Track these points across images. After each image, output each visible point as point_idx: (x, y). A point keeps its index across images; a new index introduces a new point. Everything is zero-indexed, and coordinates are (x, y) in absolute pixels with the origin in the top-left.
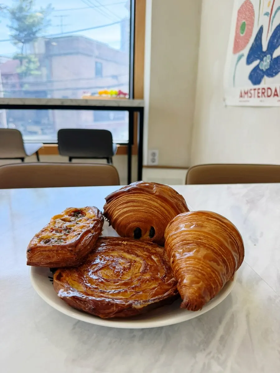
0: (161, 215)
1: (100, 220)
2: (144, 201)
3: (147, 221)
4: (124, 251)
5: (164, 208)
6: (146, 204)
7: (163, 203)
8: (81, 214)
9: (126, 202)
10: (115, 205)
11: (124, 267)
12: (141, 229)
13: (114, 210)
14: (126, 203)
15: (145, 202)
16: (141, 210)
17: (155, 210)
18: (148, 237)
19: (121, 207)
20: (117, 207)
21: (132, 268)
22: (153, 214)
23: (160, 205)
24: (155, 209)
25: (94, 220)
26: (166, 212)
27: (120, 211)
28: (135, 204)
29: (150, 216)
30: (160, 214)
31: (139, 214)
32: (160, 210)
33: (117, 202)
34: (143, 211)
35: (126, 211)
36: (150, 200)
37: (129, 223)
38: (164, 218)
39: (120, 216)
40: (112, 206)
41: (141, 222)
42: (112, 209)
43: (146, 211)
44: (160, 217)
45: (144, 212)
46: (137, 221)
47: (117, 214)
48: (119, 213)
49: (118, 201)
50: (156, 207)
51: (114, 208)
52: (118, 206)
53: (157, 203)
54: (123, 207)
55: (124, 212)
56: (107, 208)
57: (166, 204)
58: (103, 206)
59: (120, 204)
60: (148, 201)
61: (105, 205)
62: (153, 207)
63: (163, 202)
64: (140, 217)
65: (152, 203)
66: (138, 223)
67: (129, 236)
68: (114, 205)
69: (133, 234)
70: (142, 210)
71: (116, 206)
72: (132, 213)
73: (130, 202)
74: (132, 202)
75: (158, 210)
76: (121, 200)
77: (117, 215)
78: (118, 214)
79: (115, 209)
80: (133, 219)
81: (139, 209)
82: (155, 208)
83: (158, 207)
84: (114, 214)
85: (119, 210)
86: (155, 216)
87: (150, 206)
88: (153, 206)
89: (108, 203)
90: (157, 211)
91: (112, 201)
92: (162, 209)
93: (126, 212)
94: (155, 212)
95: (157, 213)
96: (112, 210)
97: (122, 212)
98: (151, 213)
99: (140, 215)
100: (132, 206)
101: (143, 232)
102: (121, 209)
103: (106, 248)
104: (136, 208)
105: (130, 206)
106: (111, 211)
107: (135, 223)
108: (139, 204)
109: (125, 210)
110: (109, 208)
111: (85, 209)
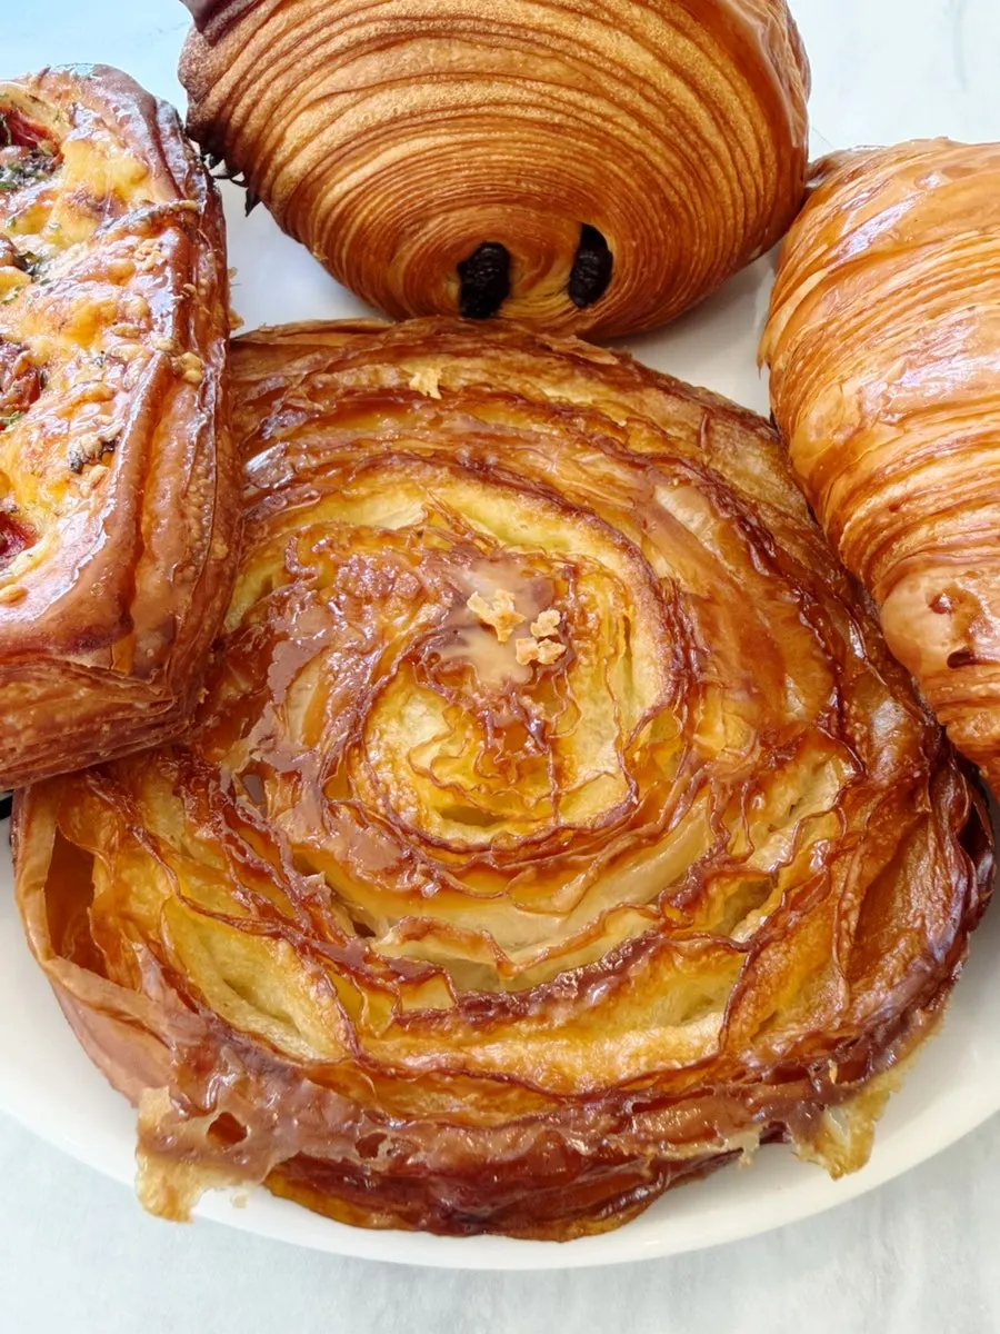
0: (670, 143)
1: (195, 213)
2: (539, 30)
3: (561, 196)
4: (452, 470)
5: (692, 84)
6: (556, 55)
7: (683, 42)
8: (17, 141)
9: (379, 37)
10: (283, 62)
11: (534, 664)
12: (512, 249)
13: (276, 105)
14: (385, 43)
15: (545, 38)
16: (518, 111)
17: (621, 105)
18: (561, 302)
19: (341, 77)
20: (307, 75)
21: (586, 652)
22: (605, 139)
23: (662, 58)
24: (627, 94)
25: (155, 225)
26: (701, 115)
27: (340, 114)
28: (459, 55)
29: (583, 151)
30: (657, 133)
31: (501, 147)
32: (665, 100)
33: (296, 33)
34: (534, 114)
35: (395, 120)
36: (589, 15)
37: (422, 218)
38: (685, 158)
39: (343, 154)
40: (259, 67)
41: (517, 201)
42: (262, 92)
43: (557, 119)
44: (657, 159)
45: (543, 124)
46: (486, 202)
47: (309, 139)
48: (334, 135)
49: (306, 28)
50: (632, 79)
51: (279, 85)
52: (315, 69)
53: (636, 36)
54: (360, 82)
55: (371, 122)
56: (213, 80)
57: (700, 46)
58: (174, 66)
59: (332, 57)
60: (566, 24)
61: (189, 59)
62: (606, 83)
63: (679, 28)
64: (508, 168)
65: (599, 44)
66: (496, 210)
67: (426, 310)
68: (272, 62)
69: (453, 288)
70: (524, 105)
71: (290, 66)
72: (442, 139)
73: (412, 36)
74: (430, 34)
75: (648, 100)
76: (332, 21)
77: (314, 145)
78: (326, 137)
79: (288, 91)
80: (458, 184)
81: (498, 103)
82: (626, 83)
83: (644, 81)
84: (281, 139)
85: (327, 109)
86: (623, 151)
87: (589, 73)
88: (608, 73)
89: (213, 42)
90: (635, 114)
91: (246, 26)
92: (678, 88)
93: (391, 129)
94: (623, 119)
95: (634, 127)
96: (264, 104)
97: (352, 121)
98: (593, 133)
99: (504, 152)
100: (433, 76)
101: (522, 272)
102: (340, 101)
103: (313, 451)
104: (474, 92)
105: (416, 78)
106: (256, 113)
107: (472, 210)
108: (496, 56)
109: (381, 106)
110: (235, 87)
111: (35, 99)
